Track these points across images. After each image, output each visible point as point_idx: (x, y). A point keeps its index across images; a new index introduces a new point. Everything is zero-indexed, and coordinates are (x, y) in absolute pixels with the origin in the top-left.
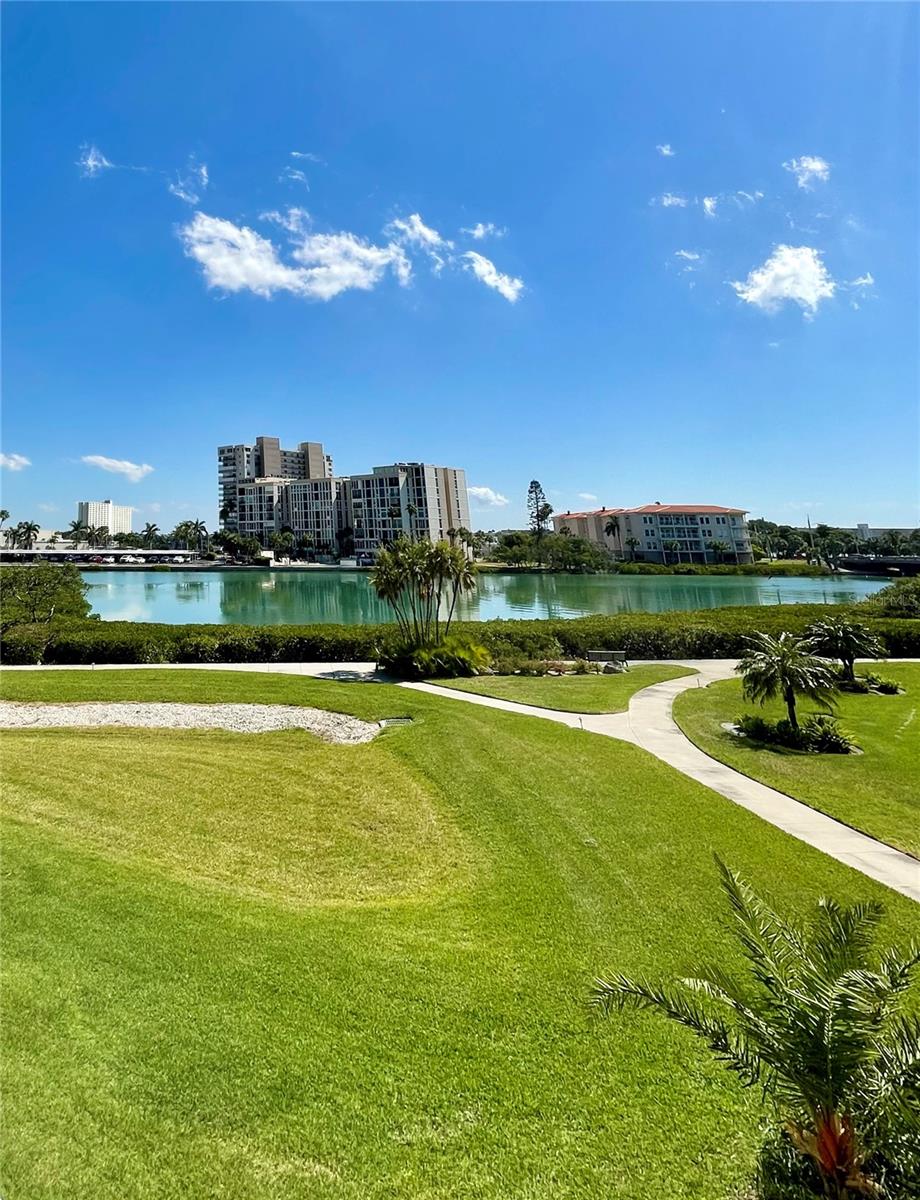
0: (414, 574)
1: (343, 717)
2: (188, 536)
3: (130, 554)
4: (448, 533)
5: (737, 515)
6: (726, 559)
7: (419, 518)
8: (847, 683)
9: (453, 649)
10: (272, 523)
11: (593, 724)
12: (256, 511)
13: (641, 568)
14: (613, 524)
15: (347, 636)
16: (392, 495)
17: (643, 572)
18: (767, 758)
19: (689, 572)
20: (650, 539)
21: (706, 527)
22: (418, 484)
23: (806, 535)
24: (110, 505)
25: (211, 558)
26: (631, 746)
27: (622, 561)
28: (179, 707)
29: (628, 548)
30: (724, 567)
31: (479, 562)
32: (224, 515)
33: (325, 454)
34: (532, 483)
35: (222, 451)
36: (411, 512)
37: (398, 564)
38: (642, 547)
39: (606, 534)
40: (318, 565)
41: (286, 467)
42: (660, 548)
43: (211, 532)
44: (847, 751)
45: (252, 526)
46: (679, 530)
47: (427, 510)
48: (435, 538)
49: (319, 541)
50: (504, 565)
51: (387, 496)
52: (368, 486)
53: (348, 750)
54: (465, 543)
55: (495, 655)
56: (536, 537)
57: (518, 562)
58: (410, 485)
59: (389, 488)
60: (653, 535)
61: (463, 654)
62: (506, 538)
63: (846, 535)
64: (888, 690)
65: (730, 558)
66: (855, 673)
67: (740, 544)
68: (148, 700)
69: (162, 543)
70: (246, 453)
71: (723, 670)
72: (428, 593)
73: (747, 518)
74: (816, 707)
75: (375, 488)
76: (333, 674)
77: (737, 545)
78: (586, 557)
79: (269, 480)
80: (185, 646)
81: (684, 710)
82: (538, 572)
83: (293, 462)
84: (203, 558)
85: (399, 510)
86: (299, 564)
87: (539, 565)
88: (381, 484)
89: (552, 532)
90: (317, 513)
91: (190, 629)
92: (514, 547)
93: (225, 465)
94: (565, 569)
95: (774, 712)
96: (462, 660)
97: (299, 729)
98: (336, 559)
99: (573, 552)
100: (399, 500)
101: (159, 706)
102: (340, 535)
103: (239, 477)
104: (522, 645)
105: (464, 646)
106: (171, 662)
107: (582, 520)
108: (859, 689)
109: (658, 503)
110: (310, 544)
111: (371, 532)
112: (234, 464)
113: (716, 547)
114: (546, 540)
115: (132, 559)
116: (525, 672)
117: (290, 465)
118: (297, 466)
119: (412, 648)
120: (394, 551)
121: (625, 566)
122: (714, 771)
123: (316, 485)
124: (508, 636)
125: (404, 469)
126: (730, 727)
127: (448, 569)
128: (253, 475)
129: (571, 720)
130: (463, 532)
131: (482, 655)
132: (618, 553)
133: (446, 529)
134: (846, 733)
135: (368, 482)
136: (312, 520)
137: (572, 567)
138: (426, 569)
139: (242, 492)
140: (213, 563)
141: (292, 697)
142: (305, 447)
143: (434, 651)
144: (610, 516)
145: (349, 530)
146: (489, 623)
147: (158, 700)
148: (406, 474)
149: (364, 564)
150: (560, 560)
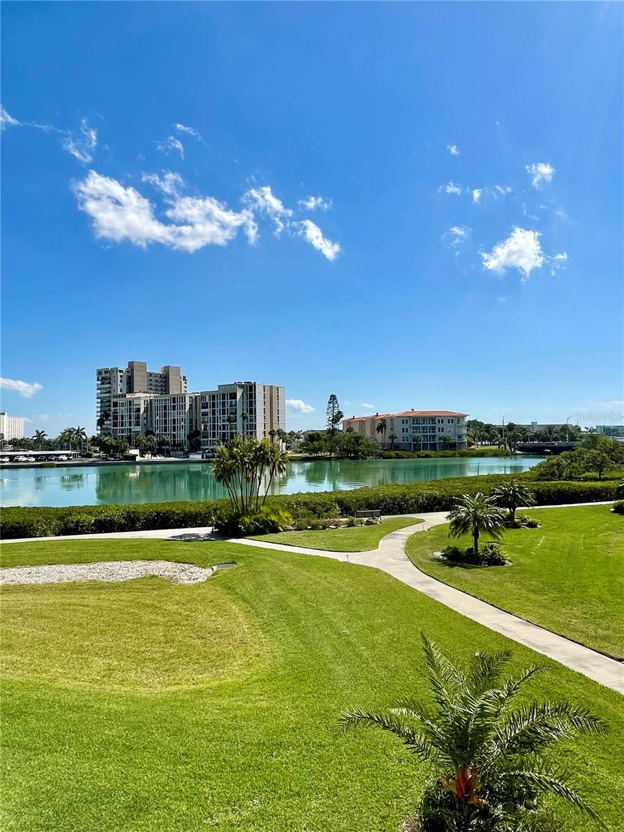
0: (244, 464)
1: (186, 566)
2: (71, 440)
3: (21, 455)
4: (270, 433)
5: (460, 418)
6: (450, 447)
7: (249, 423)
8: (510, 523)
9: (267, 515)
10: (138, 429)
11: (355, 558)
12: (126, 420)
13: (397, 454)
14: (382, 425)
15: (192, 509)
16: (231, 406)
17: (398, 457)
18: (458, 571)
19: (427, 456)
20: (406, 434)
21: (441, 425)
22: (251, 397)
23: (500, 430)
24: (5, 417)
25: (89, 456)
26: (377, 571)
27: (385, 450)
28: (63, 567)
29: (390, 441)
30: (449, 452)
31: (290, 454)
32: (100, 422)
33: (182, 374)
34: (331, 396)
35: (99, 373)
36: (244, 418)
37: (233, 457)
38: (399, 441)
39: (377, 432)
40: (173, 459)
41: (151, 385)
42: (410, 440)
43: (89, 436)
44: (503, 564)
45: (122, 431)
46: (423, 428)
47: (255, 416)
48: (260, 437)
49: (174, 441)
50: (307, 455)
51: (227, 407)
52: (214, 399)
53: (188, 588)
54: (281, 440)
55: (296, 516)
56: (330, 435)
57: (316, 452)
58: (245, 398)
59: (229, 401)
60: (407, 432)
61: (273, 518)
62: (310, 436)
63: (523, 429)
64: (532, 525)
65: (453, 446)
66: (515, 516)
67: (460, 437)
68: (39, 564)
69: (49, 445)
70: (119, 374)
71: (440, 518)
72: (253, 477)
73: (467, 419)
74: (490, 538)
75: (219, 401)
76: (181, 536)
77: (459, 437)
78: (361, 448)
79: (137, 395)
80: (68, 523)
81: (412, 547)
82: (329, 459)
83: (156, 381)
84: (83, 456)
85: (236, 417)
86: (159, 458)
87: (331, 454)
88: (224, 398)
89: (341, 431)
90: (174, 420)
91: (71, 511)
92: (314, 442)
93: (102, 384)
94: (347, 457)
95: (465, 543)
96: (273, 522)
97: (154, 576)
98: (187, 455)
99: (354, 444)
100: (236, 410)
101: (47, 567)
102: (190, 437)
103: (113, 393)
104: (314, 510)
105: (275, 512)
106: (57, 535)
107: (362, 422)
108: (516, 526)
109: (413, 410)
110: (168, 444)
111: (214, 433)
112: (110, 383)
113: (445, 439)
114: (337, 437)
115: (25, 459)
116: (314, 528)
117: (154, 383)
118: (160, 384)
119: (238, 515)
120: (230, 448)
121: (387, 453)
122: (425, 582)
123: (174, 398)
124: (305, 504)
125: (241, 386)
126: (438, 554)
127: (268, 458)
128: (124, 391)
129: (341, 557)
130: (281, 433)
131: (287, 518)
132: (383, 445)
133: (268, 430)
134: (504, 553)
135: (214, 396)
136: (170, 425)
137: (352, 455)
138: (252, 459)
139: (115, 404)
140: (91, 460)
141: (149, 555)
142: (167, 369)
143: (254, 517)
144: (381, 419)
145: (197, 433)
146: (293, 495)
147: (46, 564)
148: (242, 390)
149: (207, 457)
150: (345, 450)
